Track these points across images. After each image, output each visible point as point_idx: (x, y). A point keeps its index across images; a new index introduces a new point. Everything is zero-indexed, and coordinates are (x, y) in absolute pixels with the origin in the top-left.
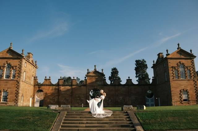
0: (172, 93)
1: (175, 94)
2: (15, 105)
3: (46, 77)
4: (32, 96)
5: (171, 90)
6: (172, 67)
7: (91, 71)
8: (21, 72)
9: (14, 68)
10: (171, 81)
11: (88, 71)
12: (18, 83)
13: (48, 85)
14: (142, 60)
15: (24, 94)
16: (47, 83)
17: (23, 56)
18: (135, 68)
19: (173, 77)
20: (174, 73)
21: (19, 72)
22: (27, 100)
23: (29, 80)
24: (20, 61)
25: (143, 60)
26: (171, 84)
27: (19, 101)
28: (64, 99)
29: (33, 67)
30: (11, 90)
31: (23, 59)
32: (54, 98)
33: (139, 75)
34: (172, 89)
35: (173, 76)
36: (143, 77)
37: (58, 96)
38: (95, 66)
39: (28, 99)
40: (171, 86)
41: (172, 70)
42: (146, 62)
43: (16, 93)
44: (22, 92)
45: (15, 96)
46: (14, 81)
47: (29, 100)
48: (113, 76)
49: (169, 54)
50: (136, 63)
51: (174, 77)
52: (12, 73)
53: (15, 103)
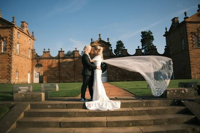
0: (191, 63)
1: (194, 65)
2: (8, 82)
3: (44, 49)
4: (30, 71)
5: (191, 60)
6: (192, 33)
7: (95, 41)
8: (12, 44)
9: (5, 39)
10: (190, 49)
11: (92, 41)
12: (10, 57)
13: (48, 58)
14: (148, 32)
15: (19, 69)
16: (46, 56)
17: (14, 24)
18: (141, 40)
19: (192, 45)
20: (194, 39)
21: (11, 43)
22: (23, 76)
23: (25, 53)
24: (11, 31)
25: (150, 31)
26: (190, 53)
27: (13, 77)
28: (66, 73)
29: (29, 38)
30: (2, 66)
31: (14, 28)
32: (54, 72)
33: (145, 47)
34: (192, 58)
35: (192, 43)
36: (149, 49)
37: (59, 70)
38: (100, 35)
39: (24, 74)
40: (190, 55)
41: (192, 37)
42: (152, 33)
43: (8, 69)
44: (16, 67)
45: (8, 72)
46: (5, 55)
47: (26, 76)
48: (118, 49)
49: (188, 18)
50: (141, 35)
51: (194, 44)
52: (3, 45)
53: (8, 80)
